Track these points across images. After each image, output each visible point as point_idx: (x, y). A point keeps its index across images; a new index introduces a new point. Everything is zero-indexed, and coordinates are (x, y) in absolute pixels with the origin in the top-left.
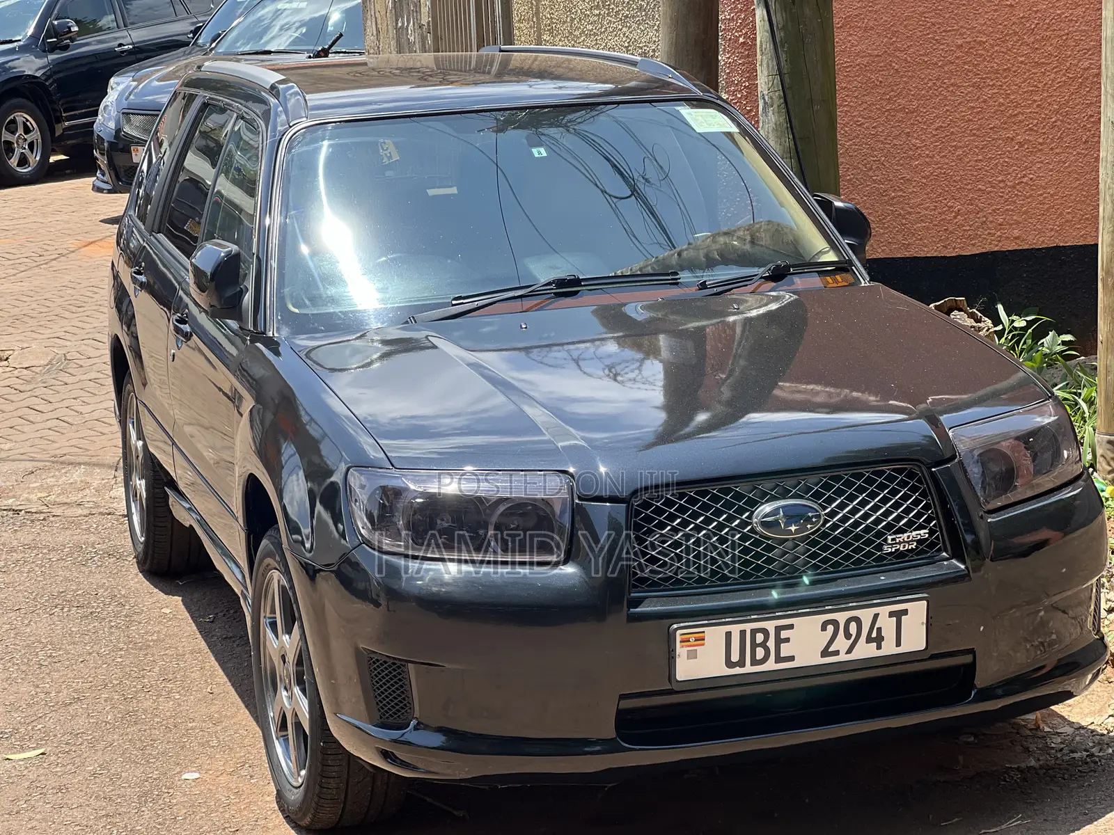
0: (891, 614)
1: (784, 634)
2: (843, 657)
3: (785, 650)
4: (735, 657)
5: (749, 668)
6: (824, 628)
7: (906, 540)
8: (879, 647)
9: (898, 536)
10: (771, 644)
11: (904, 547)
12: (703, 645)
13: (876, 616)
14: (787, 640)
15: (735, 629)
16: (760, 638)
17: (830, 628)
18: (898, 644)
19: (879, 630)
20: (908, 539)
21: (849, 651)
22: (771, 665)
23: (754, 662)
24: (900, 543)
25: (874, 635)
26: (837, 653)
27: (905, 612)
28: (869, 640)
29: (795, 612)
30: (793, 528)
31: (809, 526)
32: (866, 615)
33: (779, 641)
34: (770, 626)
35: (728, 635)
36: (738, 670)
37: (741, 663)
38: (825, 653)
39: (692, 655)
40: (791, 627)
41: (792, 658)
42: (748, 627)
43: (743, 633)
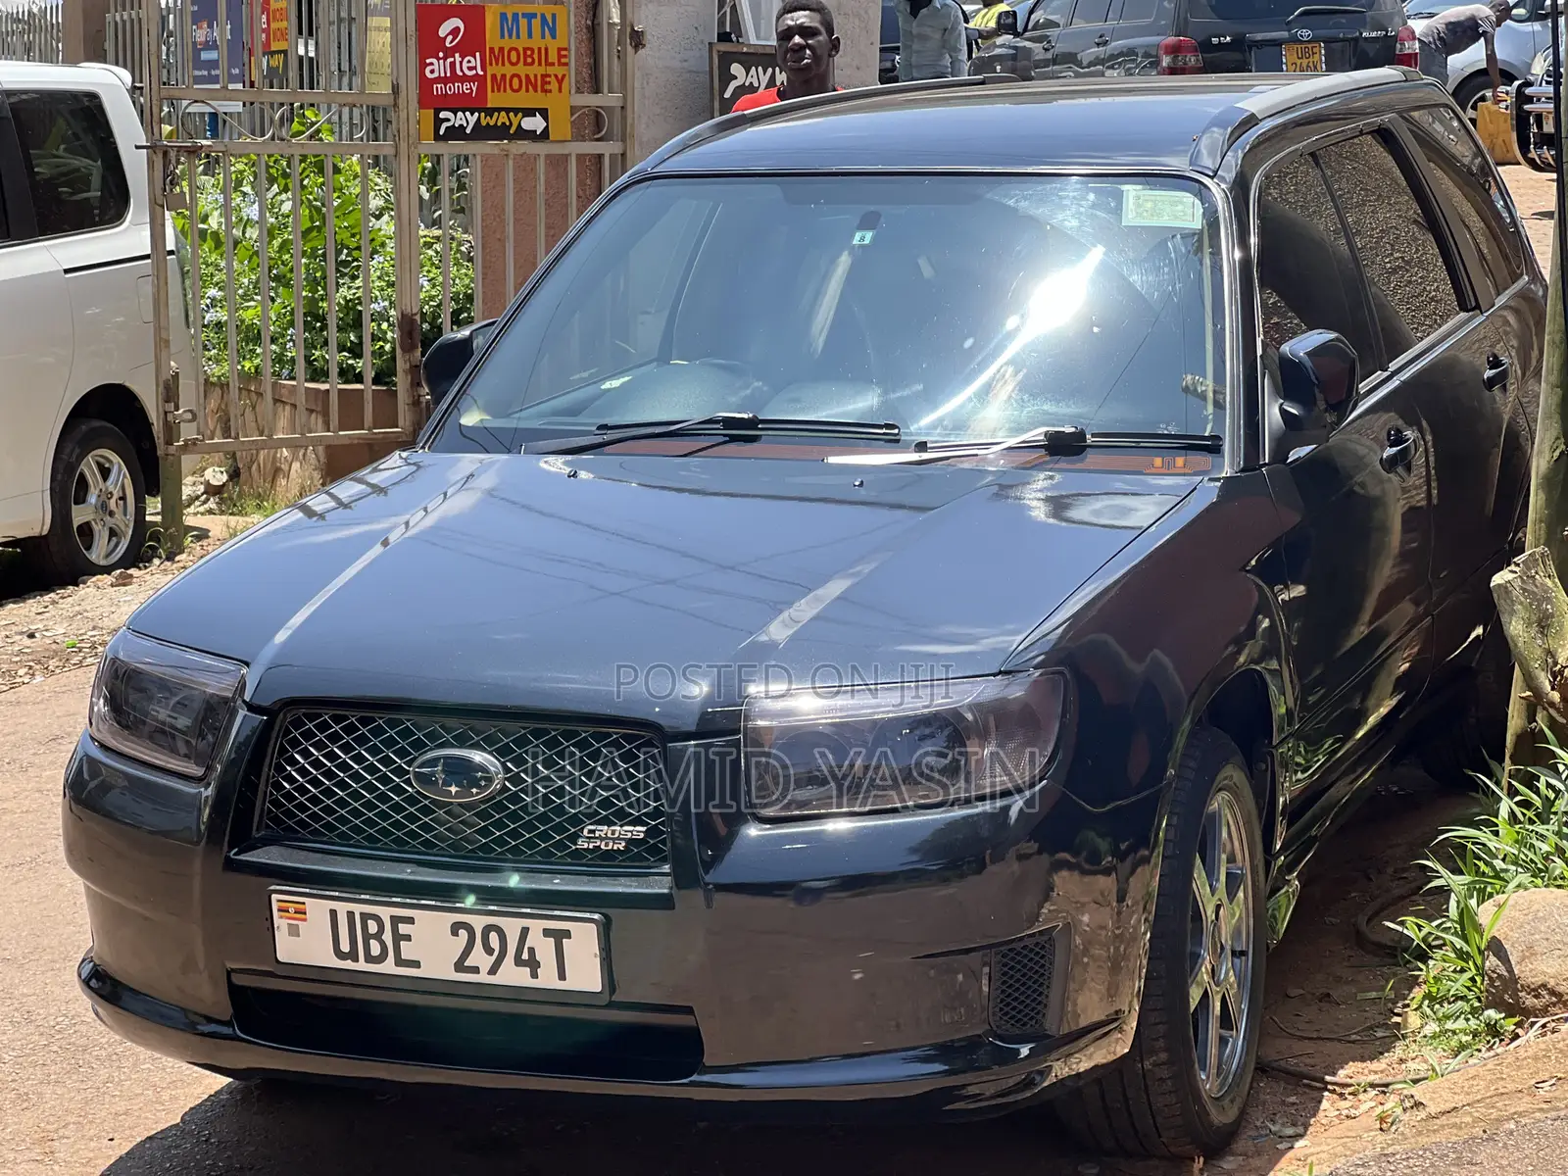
0: (547, 933)
1: (403, 929)
2: (483, 977)
3: (408, 951)
4: (345, 947)
5: (362, 965)
6: (455, 932)
7: (609, 835)
8: (534, 975)
9: (600, 827)
10: (388, 937)
11: (607, 845)
12: (305, 920)
13: (525, 931)
14: (408, 938)
15: (342, 908)
16: (373, 927)
17: (463, 933)
18: (562, 976)
19: (532, 950)
20: (616, 835)
21: (493, 971)
22: (388, 967)
23: (369, 959)
24: (600, 838)
25: (525, 956)
26: (476, 970)
27: (567, 934)
28: (519, 962)
29: (415, 901)
30: (453, 789)
31: (474, 790)
32: (512, 926)
33: (398, 938)
34: (386, 913)
35: (333, 913)
36: (348, 965)
37: (353, 955)
38: (460, 966)
39: (294, 931)
40: (410, 921)
41: (416, 964)
42: (358, 909)
43: (351, 915)
